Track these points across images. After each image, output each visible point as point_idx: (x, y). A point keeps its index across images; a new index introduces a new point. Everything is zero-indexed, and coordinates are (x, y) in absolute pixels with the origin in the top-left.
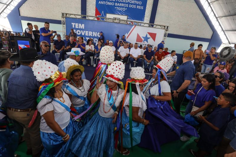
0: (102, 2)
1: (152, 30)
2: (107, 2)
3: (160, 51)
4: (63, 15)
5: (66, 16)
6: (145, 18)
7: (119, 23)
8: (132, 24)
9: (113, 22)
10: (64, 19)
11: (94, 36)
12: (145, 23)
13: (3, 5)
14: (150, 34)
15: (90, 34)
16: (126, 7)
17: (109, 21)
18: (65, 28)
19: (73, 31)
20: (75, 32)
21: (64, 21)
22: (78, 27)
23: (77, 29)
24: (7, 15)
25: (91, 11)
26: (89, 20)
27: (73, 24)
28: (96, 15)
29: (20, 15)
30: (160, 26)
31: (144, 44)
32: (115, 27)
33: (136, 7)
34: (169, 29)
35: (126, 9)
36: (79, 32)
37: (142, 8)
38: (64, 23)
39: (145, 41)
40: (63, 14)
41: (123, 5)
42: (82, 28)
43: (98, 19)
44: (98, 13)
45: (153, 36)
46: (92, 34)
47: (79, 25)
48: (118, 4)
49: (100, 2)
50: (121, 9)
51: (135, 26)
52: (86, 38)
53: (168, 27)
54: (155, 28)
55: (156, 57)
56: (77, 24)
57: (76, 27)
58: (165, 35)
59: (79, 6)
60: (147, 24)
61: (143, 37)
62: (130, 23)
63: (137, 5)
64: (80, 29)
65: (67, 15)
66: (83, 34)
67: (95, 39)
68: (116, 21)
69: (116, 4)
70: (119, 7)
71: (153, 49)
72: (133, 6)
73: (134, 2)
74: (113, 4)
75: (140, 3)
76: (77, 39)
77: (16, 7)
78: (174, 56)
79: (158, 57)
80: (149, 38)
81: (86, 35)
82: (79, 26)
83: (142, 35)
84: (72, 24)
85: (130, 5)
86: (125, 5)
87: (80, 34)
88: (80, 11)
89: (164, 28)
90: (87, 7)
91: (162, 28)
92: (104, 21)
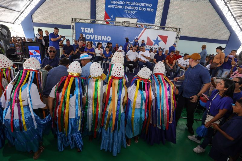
0: (111, 5)
1: (163, 33)
2: (116, 5)
3: (172, 54)
4: (73, 20)
5: (76, 21)
6: (156, 21)
7: (128, 26)
8: (142, 27)
9: (123, 26)
10: (74, 24)
11: (103, 40)
12: (156, 26)
13: (18, 12)
14: (161, 36)
15: (100, 38)
16: (135, 10)
17: (119, 24)
18: (75, 32)
19: (82, 35)
20: (84, 37)
21: (74, 26)
22: (87, 32)
23: (86, 34)
24: (21, 22)
25: (100, 15)
26: (98, 24)
27: (83, 29)
28: (105, 19)
29: (32, 22)
30: (172, 28)
31: (154, 48)
32: (125, 30)
33: (146, 9)
34: (181, 31)
35: (136, 12)
36: (88, 37)
37: (152, 10)
38: (74, 28)
39: (156, 44)
40: (73, 19)
41: (132, 8)
42: (91, 32)
43: (107, 23)
44: (107, 16)
45: (164, 39)
46: (101, 39)
47: (88, 30)
48: (128, 8)
49: (109, 5)
50: (131, 12)
51: (146, 28)
52: (95, 42)
53: (180, 29)
54: (166, 30)
55: (167, 61)
56: (86, 29)
57: (86, 32)
58: (177, 37)
59: (89, 10)
60: (158, 26)
61: (154, 40)
62: (140, 26)
63: (147, 7)
64: (90, 34)
65: (77, 20)
66: (92, 38)
67: (104, 43)
68: (126, 24)
69: (126, 7)
70: (128, 10)
71: (164, 53)
72: (143, 9)
73: (144, 5)
74: (122, 7)
75: (150, 5)
76: (86, 43)
77: (29, 14)
78: (187, 59)
79: (169, 61)
80: (160, 41)
81: (95, 39)
82: (88, 31)
83: (153, 38)
84: (82, 28)
85: (140, 8)
86: (135, 8)
87: (89, 38)
88: (90, 18)
89: (176, 31)
90: (96, 12)
91: (174, 30)
92: (113, 25)
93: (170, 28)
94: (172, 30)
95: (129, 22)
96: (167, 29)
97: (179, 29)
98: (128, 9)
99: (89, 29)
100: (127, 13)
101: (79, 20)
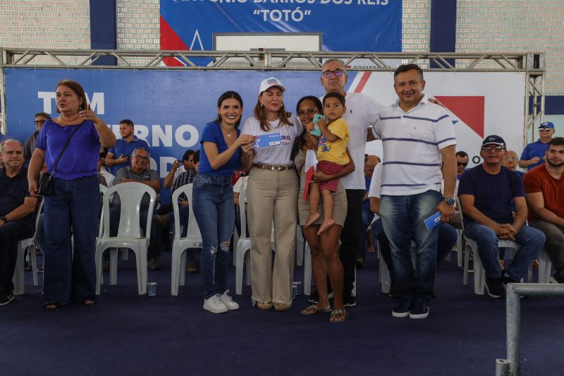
5: (9, 61)
11: (156, 143)
16: (304, 7)
26: (129, 69)
27: (46, 97)
28: (164, 44)
30: (496, 57)
34: (549, 65)
44: (172, 37)
50: (283, 14)
51: (368, 72)
53: (537, 57)
59: (84, 22)
60: (426, 57)
65: (16, 57)
67: (164, 161)
68: (267, 62)
70: (270, 6)
84: (41, 95)
88: (86, 45)
89: (520, 66)
90: (119, 25)
91: (508, 66)
92: (205, 70)
93: (489, 57)
94: (499, 67)
95: (284, 49)
96: (473, 65)
97: (531, 60)
100: (265, 19)
101: (28, 57)
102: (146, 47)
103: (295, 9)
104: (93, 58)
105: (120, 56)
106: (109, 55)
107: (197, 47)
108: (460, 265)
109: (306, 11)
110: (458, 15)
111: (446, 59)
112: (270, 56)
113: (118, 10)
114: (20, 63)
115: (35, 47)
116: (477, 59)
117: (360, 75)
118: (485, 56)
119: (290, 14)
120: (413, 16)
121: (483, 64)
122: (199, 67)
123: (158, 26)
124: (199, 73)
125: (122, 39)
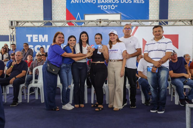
4: (12, 24)
5: (17, 25)
7: (107, 26)
9: (97, 26)
16: (115, 4)
17: (90, 24)
22: (37, 41)
23: (35, 44)
26: (56, 27)
27: (29, 36)
28: (67, 19)
30: (182, 21)
33: (133, 1)
36: (38, 49)
37: (143, 1)
40: (12, 22)
42: (43, 41)
43: (70, 24)
44: (70, 16)
47: (38, 37)
48: (103, 1)
49: (72, 0)
50: (108, 7)
51: (137, 27)
54: (173, 25)
56: (35, 37)
57: (34, 41)
60: (157, 21)
64: (41, 43)
65: (19, 23)
66: (46, 51)
69: (99, 1)
82: (38, 39)
84: (27, 36)
86: (114, 1)
88: (42, 19)
89: (192, 24)
90: (53, 12)
91: (187, 24)
92: (81, 27)
93: (180, 21)
94: (184, 24)
95: (108, 19)
96: (174, 23)
98: (103, 3)
99: (39, 35)
100: (102, 9)
101: (23, 23)
102: (62, 19)
103: (112, 5)
104: (44, 23)
105: (53, 22)
106: (49, 22)
107: (79, 19)
108: (170, 94)
109: (116, 6)
110: (169, 6)
111: (165, 22)
112: (103, 21)
113: (52, 7)
114: (21, 25)
115: (25, 20)
116: (176, 21)
117: (134, 28)
118: (178, 21)
119: (110, 7)
120: (153, 7)
121: (178, 23)
122: (79, 26)
123: (66, 12)
124: (79, 28)
125: (54, 16)
